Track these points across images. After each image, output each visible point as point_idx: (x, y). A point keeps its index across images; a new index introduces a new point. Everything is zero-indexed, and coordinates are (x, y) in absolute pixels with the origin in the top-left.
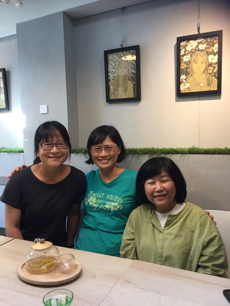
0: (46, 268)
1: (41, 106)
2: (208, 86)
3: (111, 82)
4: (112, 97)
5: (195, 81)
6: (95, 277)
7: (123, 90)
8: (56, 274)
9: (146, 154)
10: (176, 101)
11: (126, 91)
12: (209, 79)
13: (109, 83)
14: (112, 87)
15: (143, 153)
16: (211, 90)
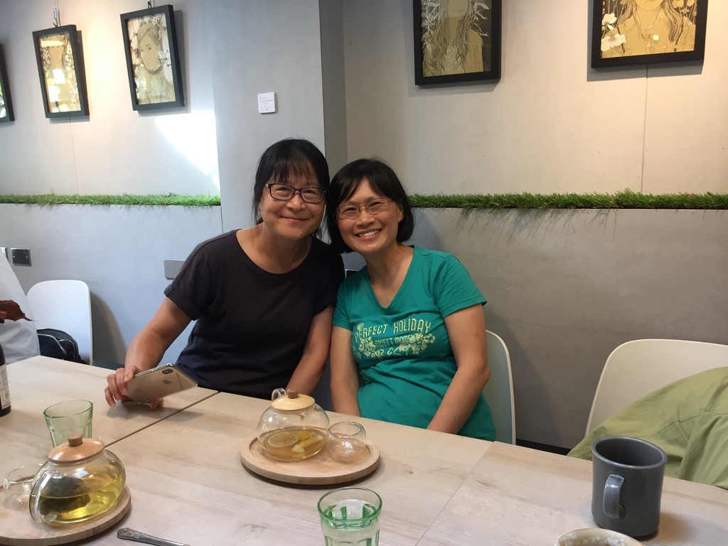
0: (303, 450)
1: (260, 96)
2: (672, 39)
3: (427, 33)
4: (429, 72)
5: (639, 29)
6: (411, 473)
7: (458, 53)
8: (325, 463)
9: (510, 207)
10: (589, 79)
11: (463, 57)
12: (675, 23)
13: (424, 36)
14: (429, 48)
15: (506, 207)
16: (677, 51)
